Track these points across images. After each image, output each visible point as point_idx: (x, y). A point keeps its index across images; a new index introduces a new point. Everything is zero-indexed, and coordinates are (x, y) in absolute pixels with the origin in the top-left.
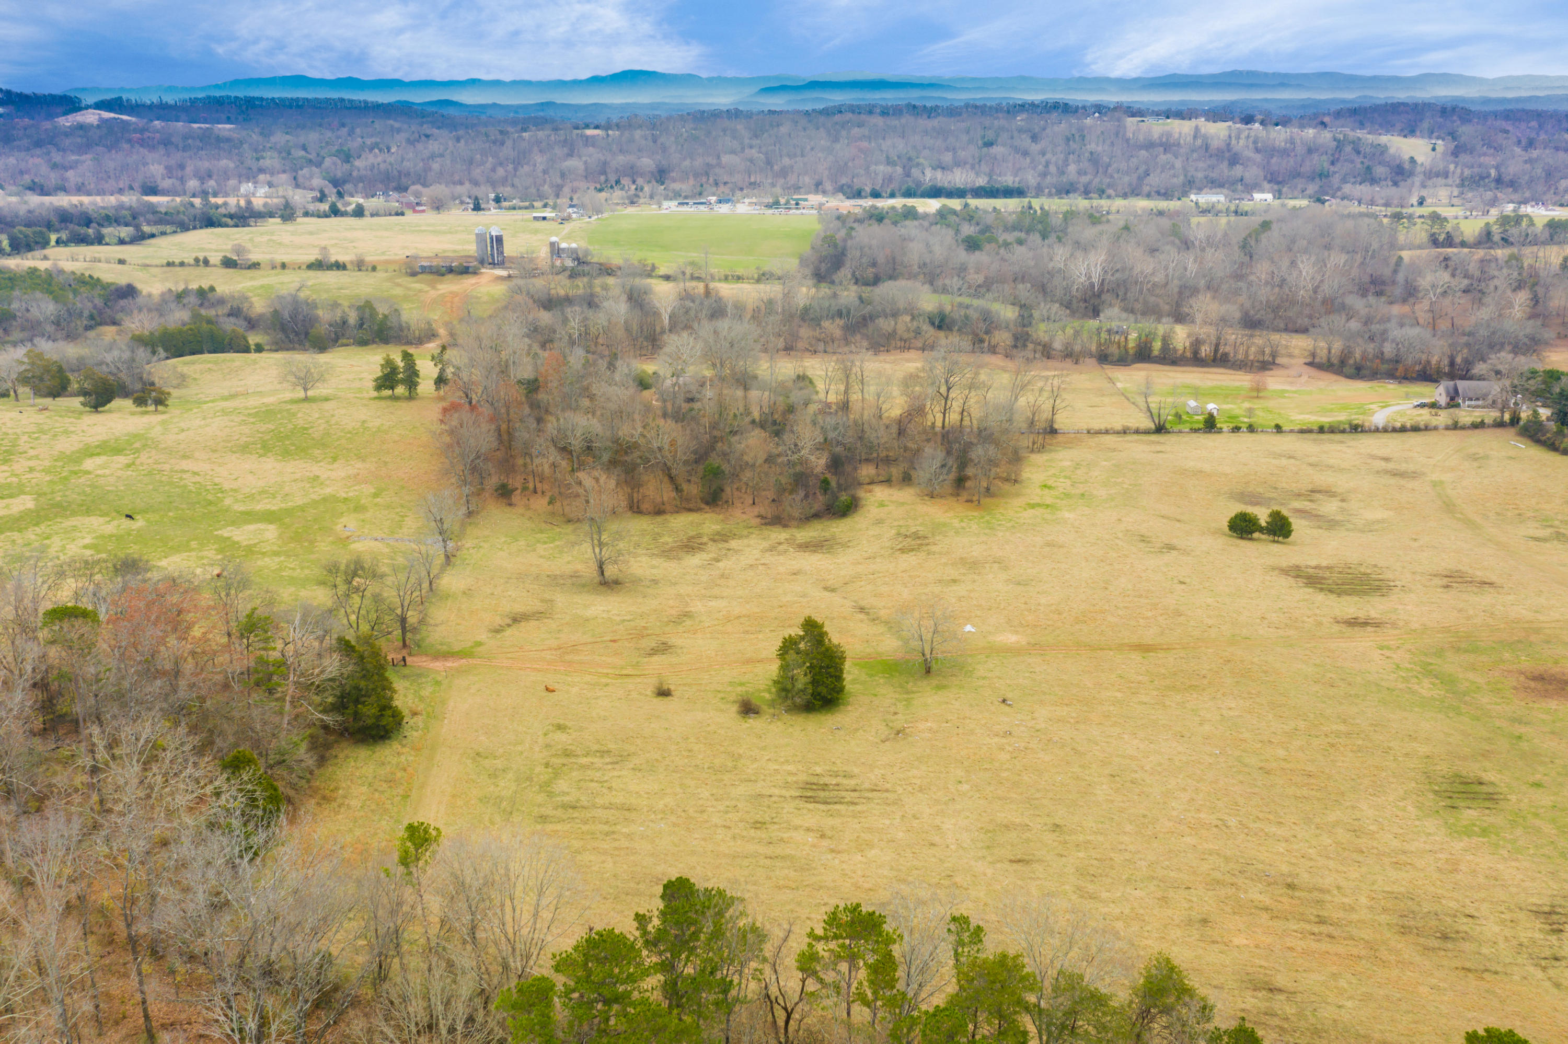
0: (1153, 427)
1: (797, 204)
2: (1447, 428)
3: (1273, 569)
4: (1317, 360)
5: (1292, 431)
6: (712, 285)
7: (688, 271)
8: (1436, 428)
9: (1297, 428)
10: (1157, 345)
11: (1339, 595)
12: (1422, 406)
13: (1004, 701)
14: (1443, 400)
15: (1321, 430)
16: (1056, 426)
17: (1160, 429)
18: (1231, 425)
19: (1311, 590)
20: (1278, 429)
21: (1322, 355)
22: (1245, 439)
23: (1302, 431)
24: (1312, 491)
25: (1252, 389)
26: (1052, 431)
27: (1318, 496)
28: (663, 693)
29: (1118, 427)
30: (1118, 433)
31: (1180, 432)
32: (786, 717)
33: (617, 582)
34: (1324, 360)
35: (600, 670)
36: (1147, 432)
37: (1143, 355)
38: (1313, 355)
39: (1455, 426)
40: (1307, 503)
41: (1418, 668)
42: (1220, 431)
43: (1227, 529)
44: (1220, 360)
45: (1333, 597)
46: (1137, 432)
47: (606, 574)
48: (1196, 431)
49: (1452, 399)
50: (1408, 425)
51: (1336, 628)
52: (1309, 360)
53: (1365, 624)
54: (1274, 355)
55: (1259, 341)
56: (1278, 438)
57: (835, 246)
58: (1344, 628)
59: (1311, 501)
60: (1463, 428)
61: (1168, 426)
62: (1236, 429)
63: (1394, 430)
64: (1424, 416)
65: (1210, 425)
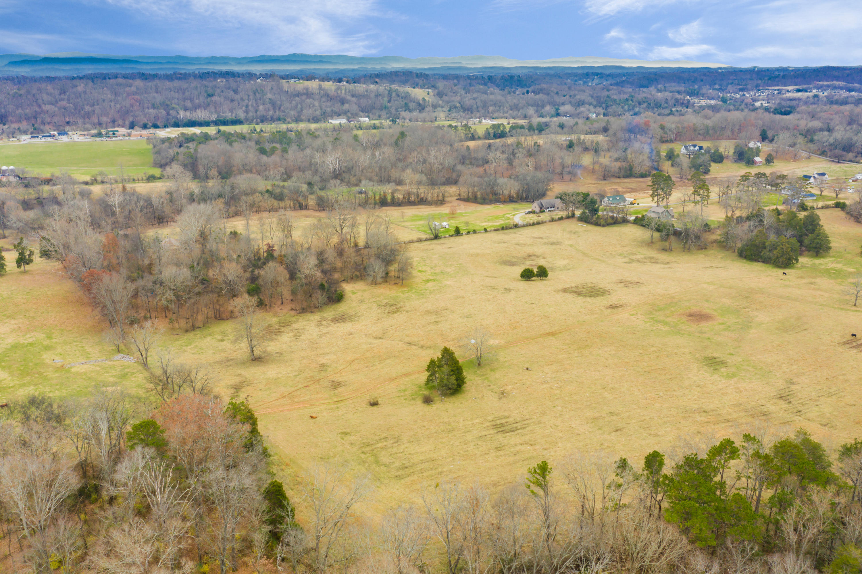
0: (432, 236)
1: (114, 134)
2: (550, 222)
3: (558, 291)
4: (462, 197)
5: (491, 231)
6: (129, 186)
7: (99, 179)
8: (545, 222)
9: (493, 229)
10: (389, 198)
12: (529, 213)
13: (527, 369)
14: (537, 209)
15: (503, 229)
17: (436, 237)
18: (467, 231)
19: (582, 297)
20: (486, 230)
21: (464, 195)
22: (473, 236)
23: (495, 230)
25: (450, 214)
28: (374, 404)
31: (445, 237)
32: (446, 399)
33: (260, 358)
34: (466, 197)
35: (323, 402)
36: (431, 239)
37: (383, 203)
38: (460, 195)
39: (552, 220)
42: (462, 235)
43: (520, 278)
44: (422, 201)
45: (593, 298)
48: (451, 236)
49: (541, 208)
50: (535, 222)
52: (458, 197)
53: (617, 307)
54: (444, 197)
55: (436, 190)
56: (487, 235)
60: (556, 221)
61: (439, 235)
62: (468, 233)
63: (530, 225)
64: (534, 218)
65: (458, 232)
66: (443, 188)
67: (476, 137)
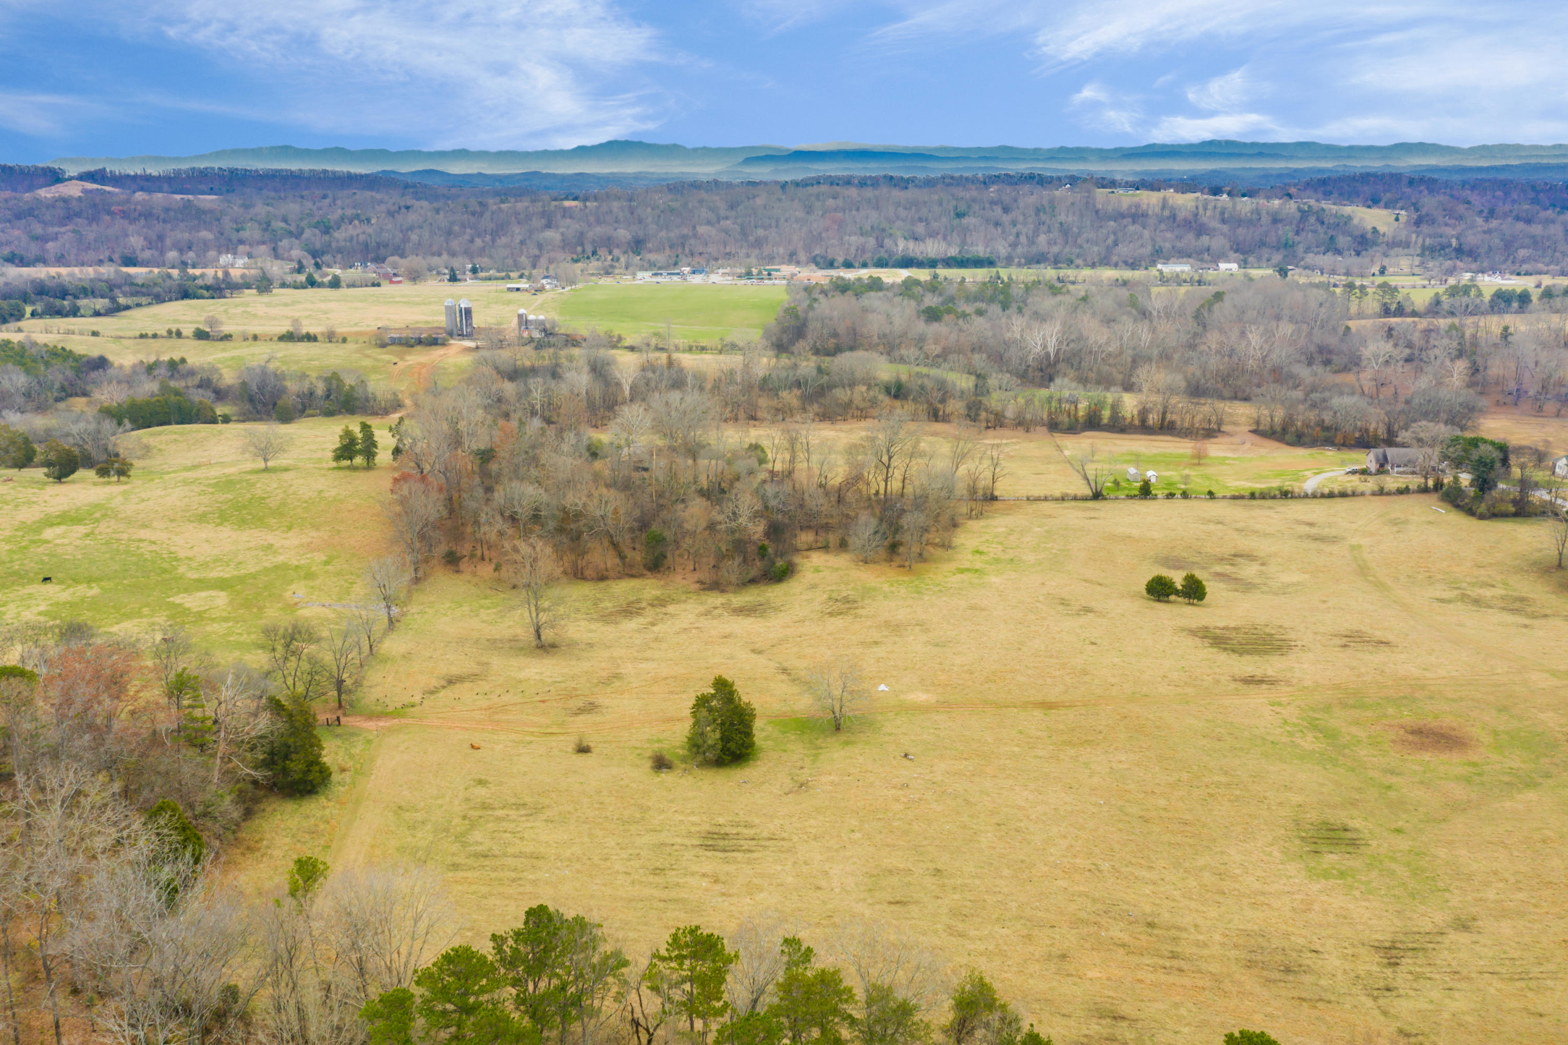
0: (1090, 493)
1: (769, 274)
2: (1374, 494)
3: (1183, 630)
4: (1261, 428)
5: (1224, 497)
6: (676, 356)
7: (653, 342)
8: (1362, 494)
9: (1228, 495)
10: (1106, 414)
11: (1241, 654)
12: (1354, 472)
13: (906, 755)
14: (1373, 467)
15: (1253, 496)
16: (996, 493)
17: (1097, 496)
18: (1166, 492)
19: (1215, 650)
20: (1211, 494)
21: (1265, 425)
22: (1179, 505)
23: (1234, 498)
24: (1235, 556)
25: (1193, 457)
26: (994, 498)
27: (1239, 559)
28: (583, 750)
29: (1057, 494)
30: (1057, 499)
31: (1117, 498)
32: (697, 771)
33: (553, 646)
34: (1267, 428)
35: (526, 729)
36: (1085, 499)
37: (1092, 423)
38: (1258, 423)
39: (1381, 492)
40: (1228, 567)
41: (1305, 724)
42: (1155, 497)
43: (1144, 592)
44: (1166, 428)
45: (1235, 656)
46: (1075, 498)
47: (543, 637)
48: (1130, 497)
49: (1382, 466)
50: (1336, 491)
51: (1233, 685)
52: (1253, 427)
53: (1261, 681)
54: (1220, 423)
55: (1206, 409)
56: (1211, 505)
57: (797, 317)
58: (1240, 685)
59: (1232, 565)
60: (1389, 494)
61: (1105, 493)
62: (1171, 496)
63: (1323, 496)
64: (1355, 482)
65: (1146, 492)
66: (1221, 405)
67: (1408, 310)
